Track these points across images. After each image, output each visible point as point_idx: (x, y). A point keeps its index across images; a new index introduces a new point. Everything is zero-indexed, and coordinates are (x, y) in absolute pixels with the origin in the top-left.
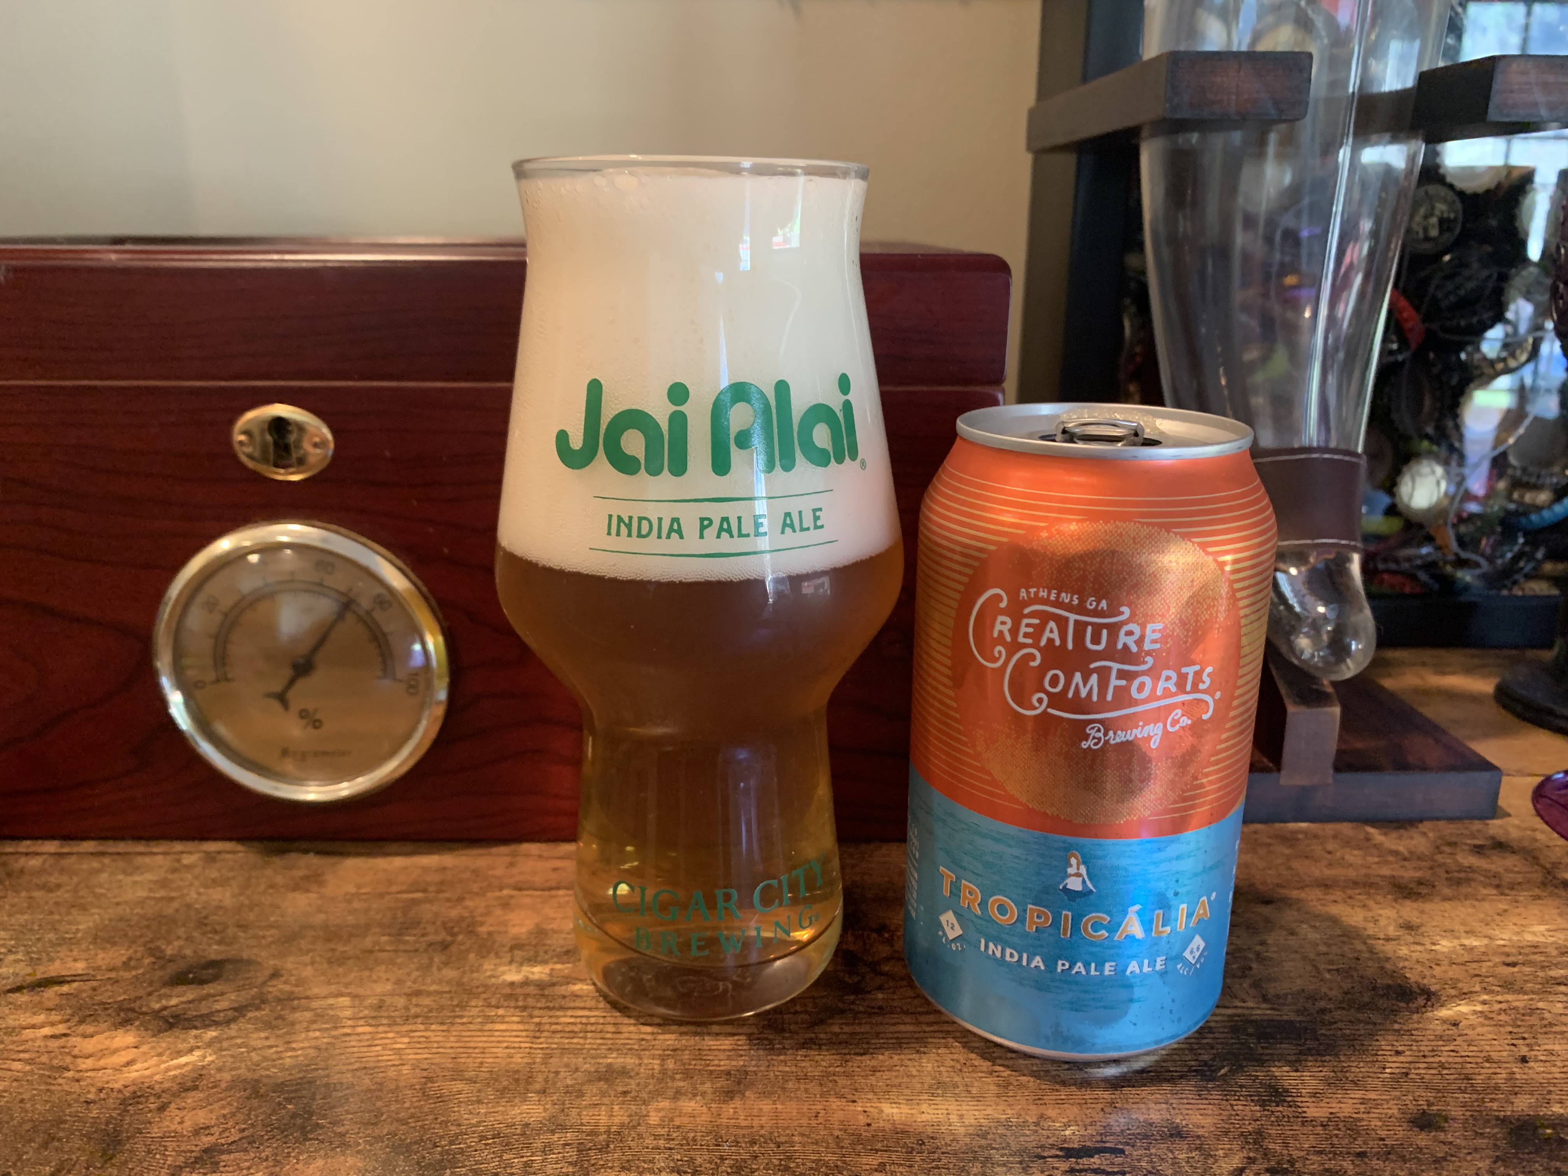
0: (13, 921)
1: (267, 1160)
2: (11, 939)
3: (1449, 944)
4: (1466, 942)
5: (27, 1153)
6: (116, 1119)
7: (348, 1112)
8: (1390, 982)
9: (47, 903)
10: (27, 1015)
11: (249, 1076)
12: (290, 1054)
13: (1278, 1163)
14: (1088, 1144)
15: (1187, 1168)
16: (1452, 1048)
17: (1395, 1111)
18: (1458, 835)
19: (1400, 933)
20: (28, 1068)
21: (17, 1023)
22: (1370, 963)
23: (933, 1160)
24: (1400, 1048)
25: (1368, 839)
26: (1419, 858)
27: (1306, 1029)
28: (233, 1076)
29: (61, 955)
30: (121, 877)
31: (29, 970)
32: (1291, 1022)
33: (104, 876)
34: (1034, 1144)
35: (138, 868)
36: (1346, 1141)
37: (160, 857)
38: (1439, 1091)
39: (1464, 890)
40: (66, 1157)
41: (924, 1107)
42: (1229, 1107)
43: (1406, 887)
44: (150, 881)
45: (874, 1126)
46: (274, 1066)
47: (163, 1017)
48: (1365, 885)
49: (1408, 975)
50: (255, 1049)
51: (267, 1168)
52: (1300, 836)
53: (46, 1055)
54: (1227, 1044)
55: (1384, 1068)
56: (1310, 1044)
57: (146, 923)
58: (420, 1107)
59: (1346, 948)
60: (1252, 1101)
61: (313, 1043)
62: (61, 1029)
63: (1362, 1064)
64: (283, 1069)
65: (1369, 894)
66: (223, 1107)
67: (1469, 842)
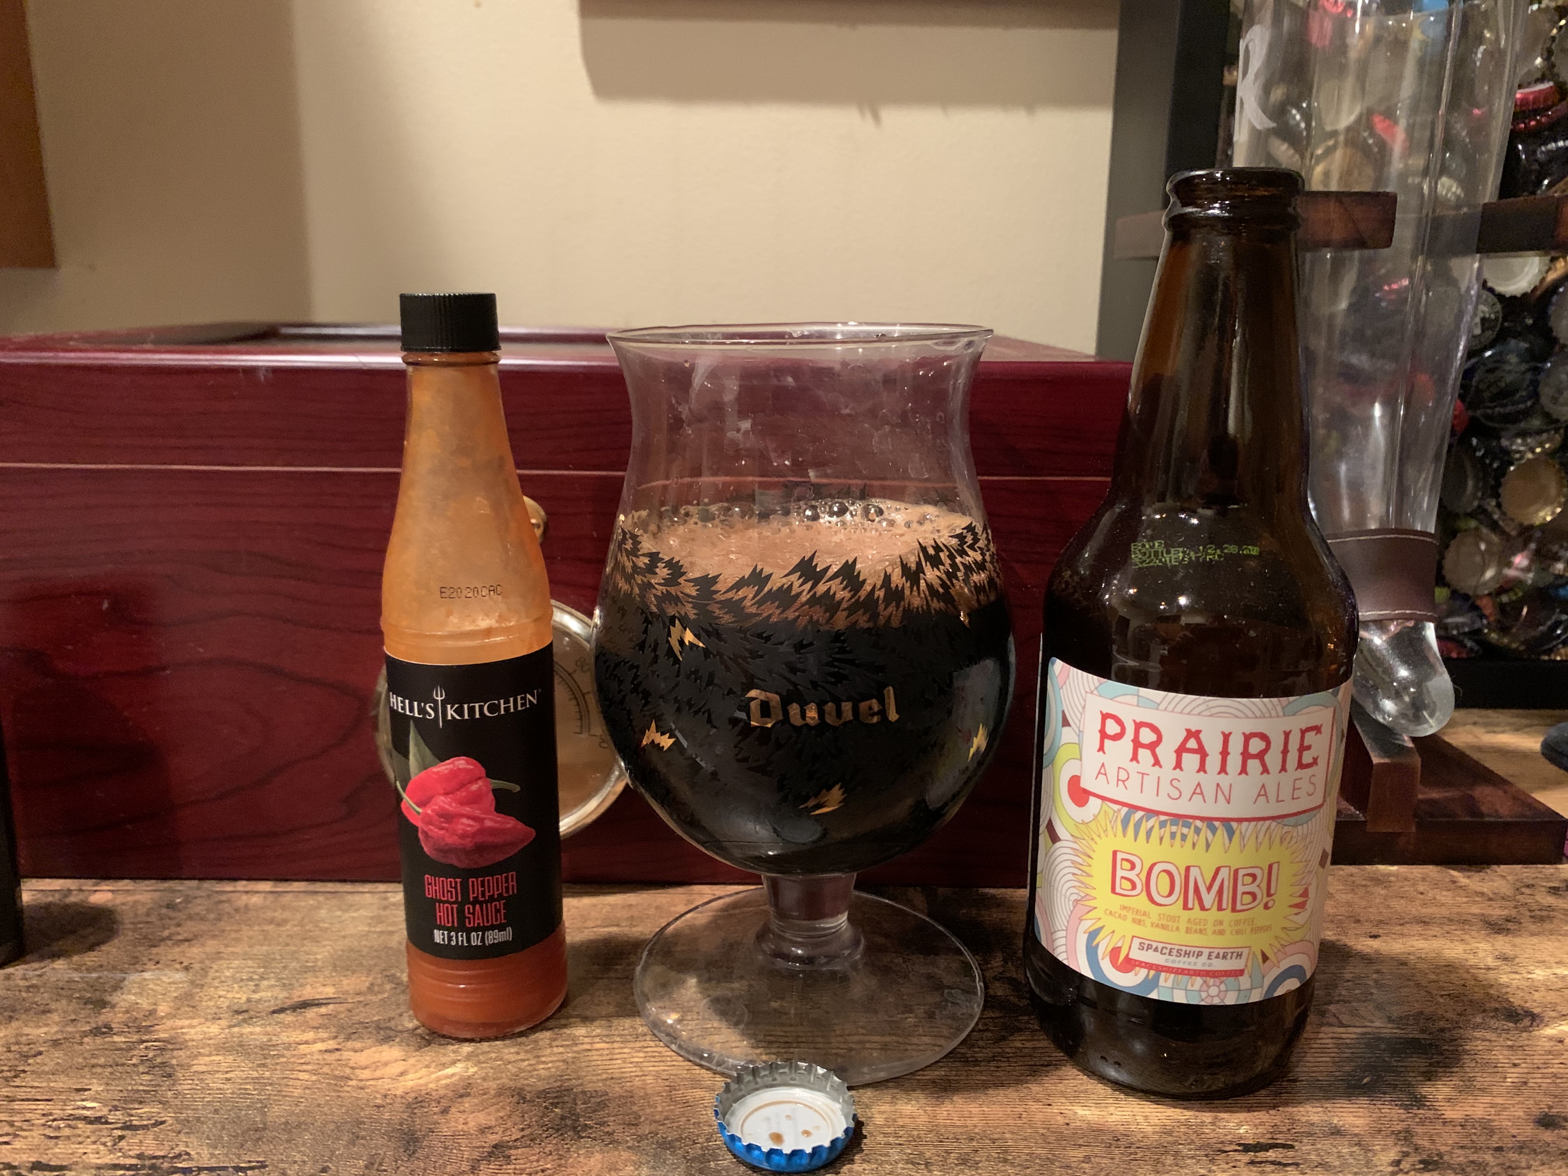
0: (255, 951)
1: (550, 1154)
2: (259, 967)
3: (1543, 974)
4: (1558, 971)
5: (339, 1149)
6: (407, 1120)
7: (609, 1115)
8: (1497, 1006)
9: (280, 936)
10: (298, 1032)
11: (512, 1084)
12: (542, 1066)
13: (1429, 1156)
14: (1262, 1140)
15: (1351, 1161)
16: (1562, 1061)
17: (1521, 1114)
18: (1534, 878)
19: (1499, 964)
20: (314, 1078)
21: (291, 1039)
22: (1476, 989)
23: (1131, 1154)
24: (1516, 1062)
25: (1454, 882)
26: (1503, 898)
27: (1431, 1044)
28: (498, 1085)
29: (309, 980)
30: (338, 913)
31: (285, 994)
32: (1418, 1040)
33: (323, 913)
34: (1214, 1140)
35: (351, 906)
36: (1484, 1138)
37: (367, 895)
38: (1556, 1096)
39: (1547, 926)
40: (374, 1151)
41: (1112, 1109)
42: (1377, 1110)
43: (1496, 924)
44: (366, 916)
45: (1072, 1125)
46: (532, 1077)
47: (420, 1035)
48: (1459, 921)
49: (1512, 1000)
50: (510, 1062)
51: (554, 1160)
52: (1392, 879)
53: (327, 1067)
54: (1364, 1057)
55: (1505, 1078)
56: (1437, 1058)
57: (375, 954)
58: (672, 1111)
59: (1452, 976)
60: (1396, 1105)
61: (560, 1057)
62: (331, 1044)
63: (1485, 1075)
64: (540, 1079)
65: (1464, 930)
66: (498, 1111)
67: (1544, 884)
